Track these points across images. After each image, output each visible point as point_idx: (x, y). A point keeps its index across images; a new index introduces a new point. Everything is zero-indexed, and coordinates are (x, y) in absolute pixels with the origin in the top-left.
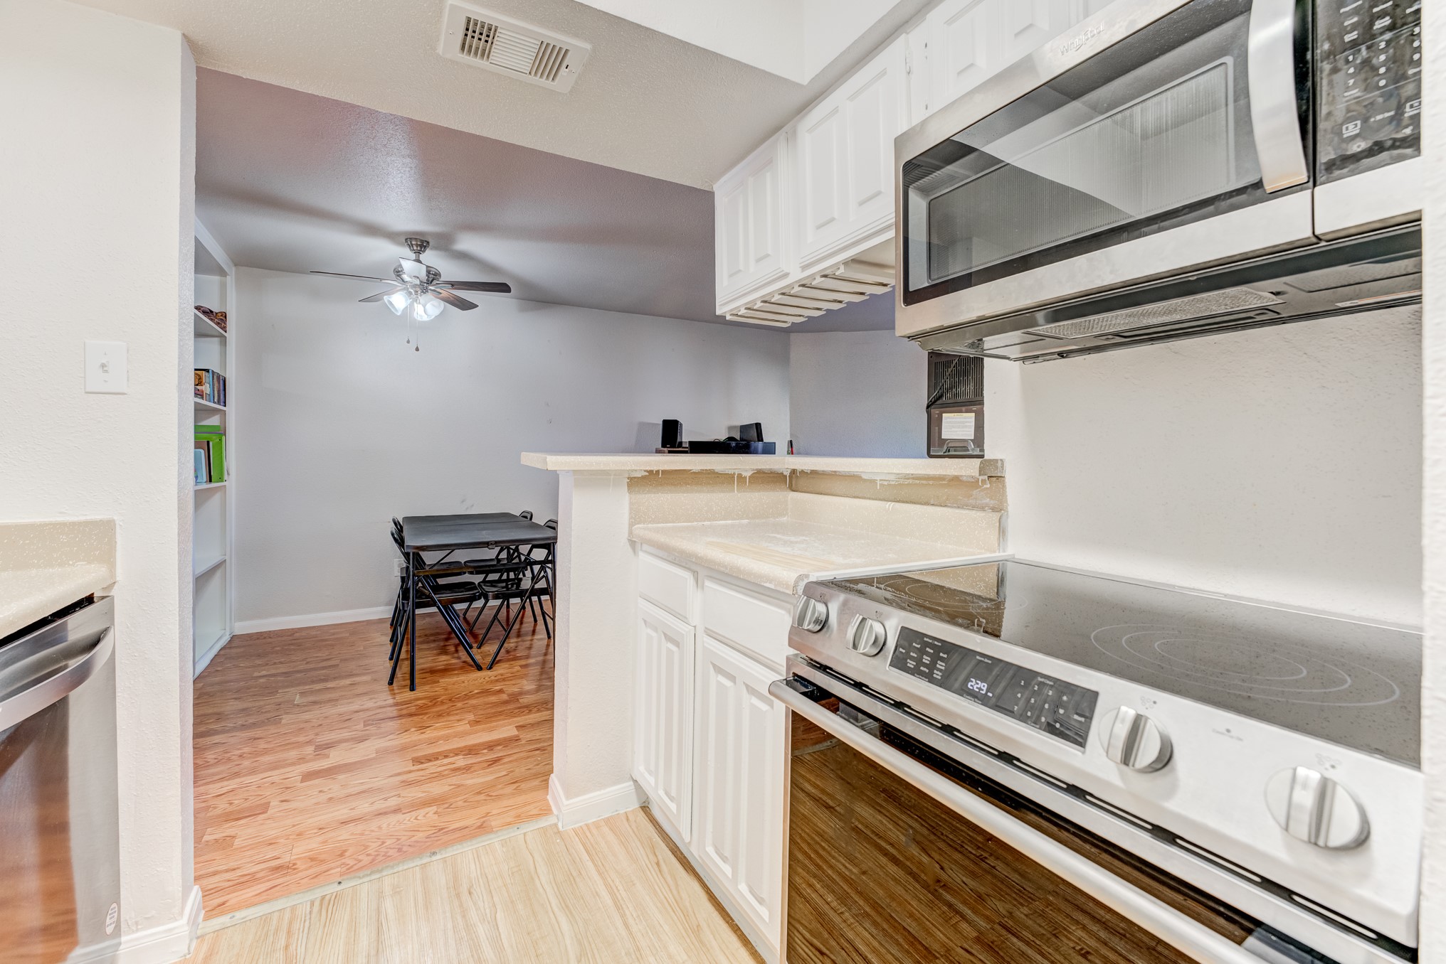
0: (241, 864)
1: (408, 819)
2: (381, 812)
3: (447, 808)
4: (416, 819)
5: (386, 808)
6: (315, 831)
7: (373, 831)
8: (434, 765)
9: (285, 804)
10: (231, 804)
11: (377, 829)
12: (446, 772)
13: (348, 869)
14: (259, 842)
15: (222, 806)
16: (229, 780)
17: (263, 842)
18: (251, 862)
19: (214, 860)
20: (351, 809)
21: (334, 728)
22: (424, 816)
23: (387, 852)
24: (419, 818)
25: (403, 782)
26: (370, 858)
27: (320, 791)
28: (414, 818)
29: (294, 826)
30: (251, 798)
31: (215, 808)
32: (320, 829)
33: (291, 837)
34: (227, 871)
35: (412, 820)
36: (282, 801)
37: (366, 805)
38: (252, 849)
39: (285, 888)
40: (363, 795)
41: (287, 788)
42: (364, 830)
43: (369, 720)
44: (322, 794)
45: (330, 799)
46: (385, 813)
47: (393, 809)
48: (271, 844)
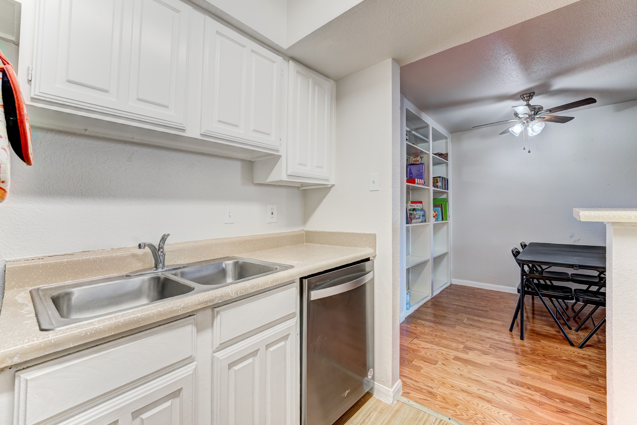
0: (420, 381)
1: (493, 410)
2: (481, 396)
3: (518, 420)
4: (498, 413)
5: (484, 396)
6: (450, 386)
7: (474, 404)
8: (520, 389)
9: (443, 366)
10: (426, 354)
11: (476, 404)
12: (526, 398)
13: (456, 415)
14: (429, 376)
15: (423, 353)
16: (428, 343)
17: (430, 377)
18: (423, 383)
19: (413, 373)
20: (468, 386)
21: (475, 341)
22: (503, 415)
23: (476, 420)
24: (500, 414)
25: (498, 387)
26: (468, 417)
27: (459, 369)
28: (497, 412)
29: (443, 378)
30: (433, 355)
31: (420, 352)
32: (452, 386)
33: (440, 382)
34: (415, 381)
35: (495, 412)
36: (443, 364)
37: (476, 388)
38: (426, 378)
39: (430, 404)
40: (476, 382)
41: (447, 359)
42: (470, 401)
43: (493, 345)
44: (459, 370)
45: (461, 375)
46: (483, 399)
47: (488, 399)
48: (432, 380)
